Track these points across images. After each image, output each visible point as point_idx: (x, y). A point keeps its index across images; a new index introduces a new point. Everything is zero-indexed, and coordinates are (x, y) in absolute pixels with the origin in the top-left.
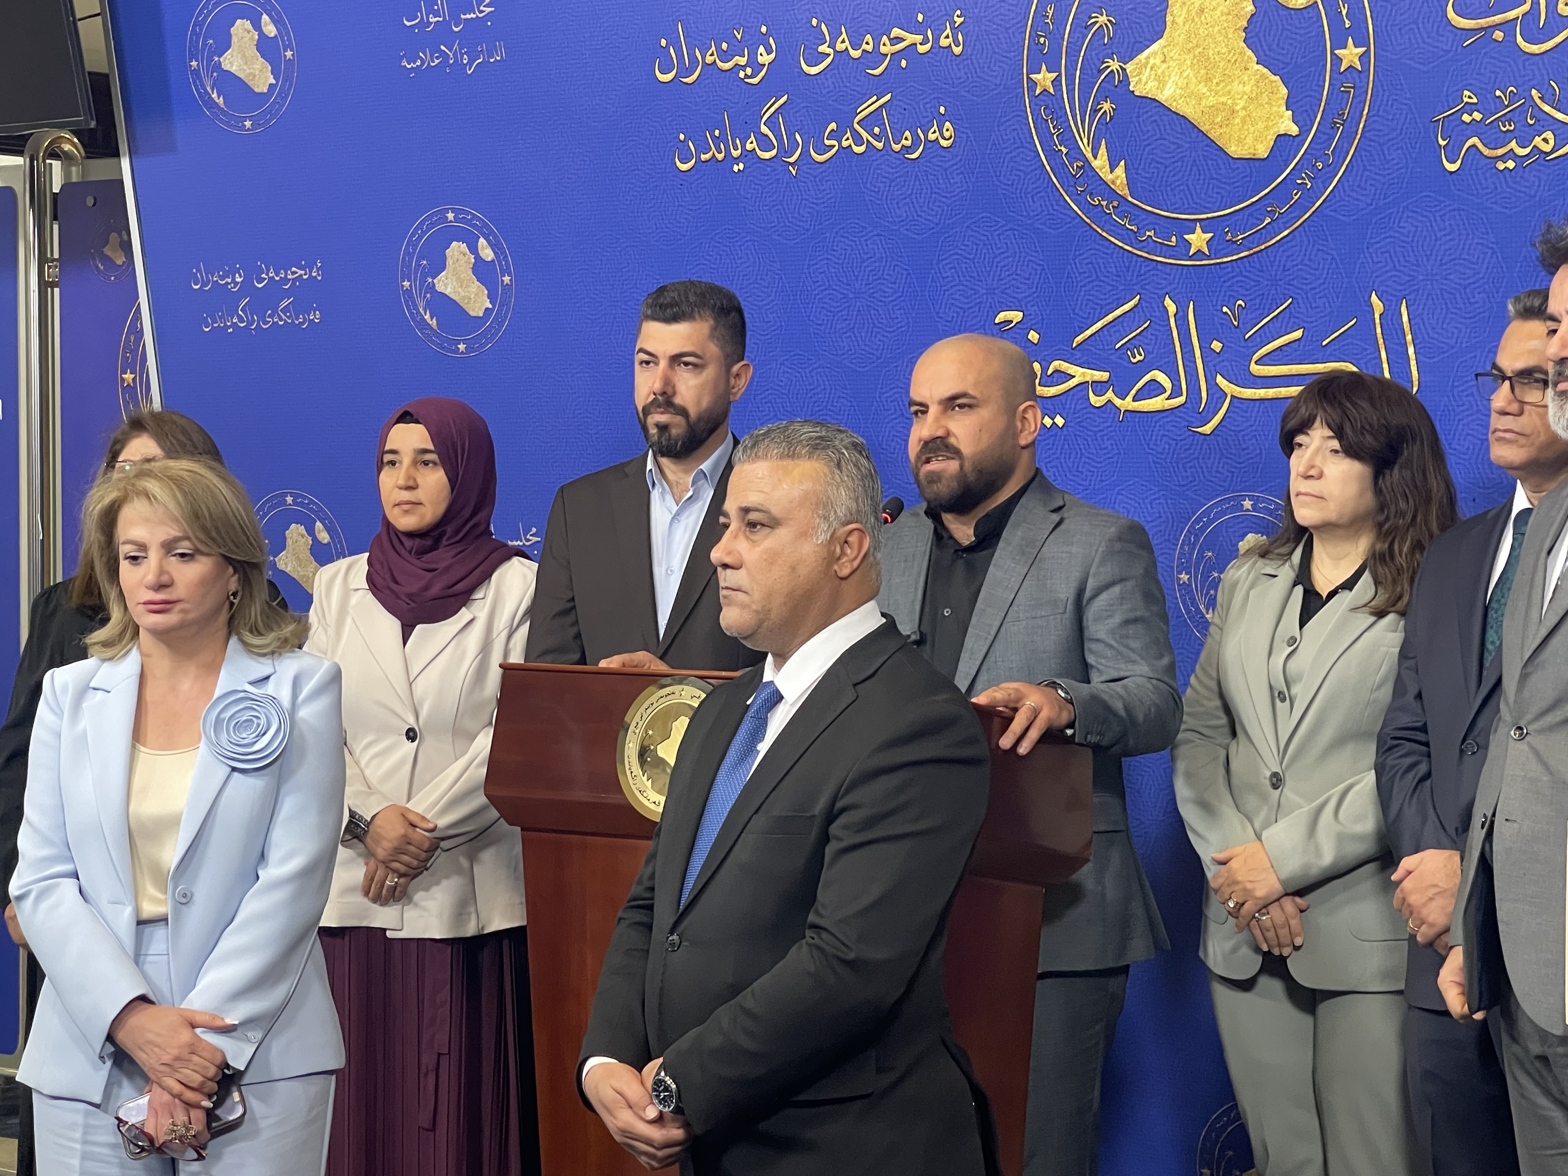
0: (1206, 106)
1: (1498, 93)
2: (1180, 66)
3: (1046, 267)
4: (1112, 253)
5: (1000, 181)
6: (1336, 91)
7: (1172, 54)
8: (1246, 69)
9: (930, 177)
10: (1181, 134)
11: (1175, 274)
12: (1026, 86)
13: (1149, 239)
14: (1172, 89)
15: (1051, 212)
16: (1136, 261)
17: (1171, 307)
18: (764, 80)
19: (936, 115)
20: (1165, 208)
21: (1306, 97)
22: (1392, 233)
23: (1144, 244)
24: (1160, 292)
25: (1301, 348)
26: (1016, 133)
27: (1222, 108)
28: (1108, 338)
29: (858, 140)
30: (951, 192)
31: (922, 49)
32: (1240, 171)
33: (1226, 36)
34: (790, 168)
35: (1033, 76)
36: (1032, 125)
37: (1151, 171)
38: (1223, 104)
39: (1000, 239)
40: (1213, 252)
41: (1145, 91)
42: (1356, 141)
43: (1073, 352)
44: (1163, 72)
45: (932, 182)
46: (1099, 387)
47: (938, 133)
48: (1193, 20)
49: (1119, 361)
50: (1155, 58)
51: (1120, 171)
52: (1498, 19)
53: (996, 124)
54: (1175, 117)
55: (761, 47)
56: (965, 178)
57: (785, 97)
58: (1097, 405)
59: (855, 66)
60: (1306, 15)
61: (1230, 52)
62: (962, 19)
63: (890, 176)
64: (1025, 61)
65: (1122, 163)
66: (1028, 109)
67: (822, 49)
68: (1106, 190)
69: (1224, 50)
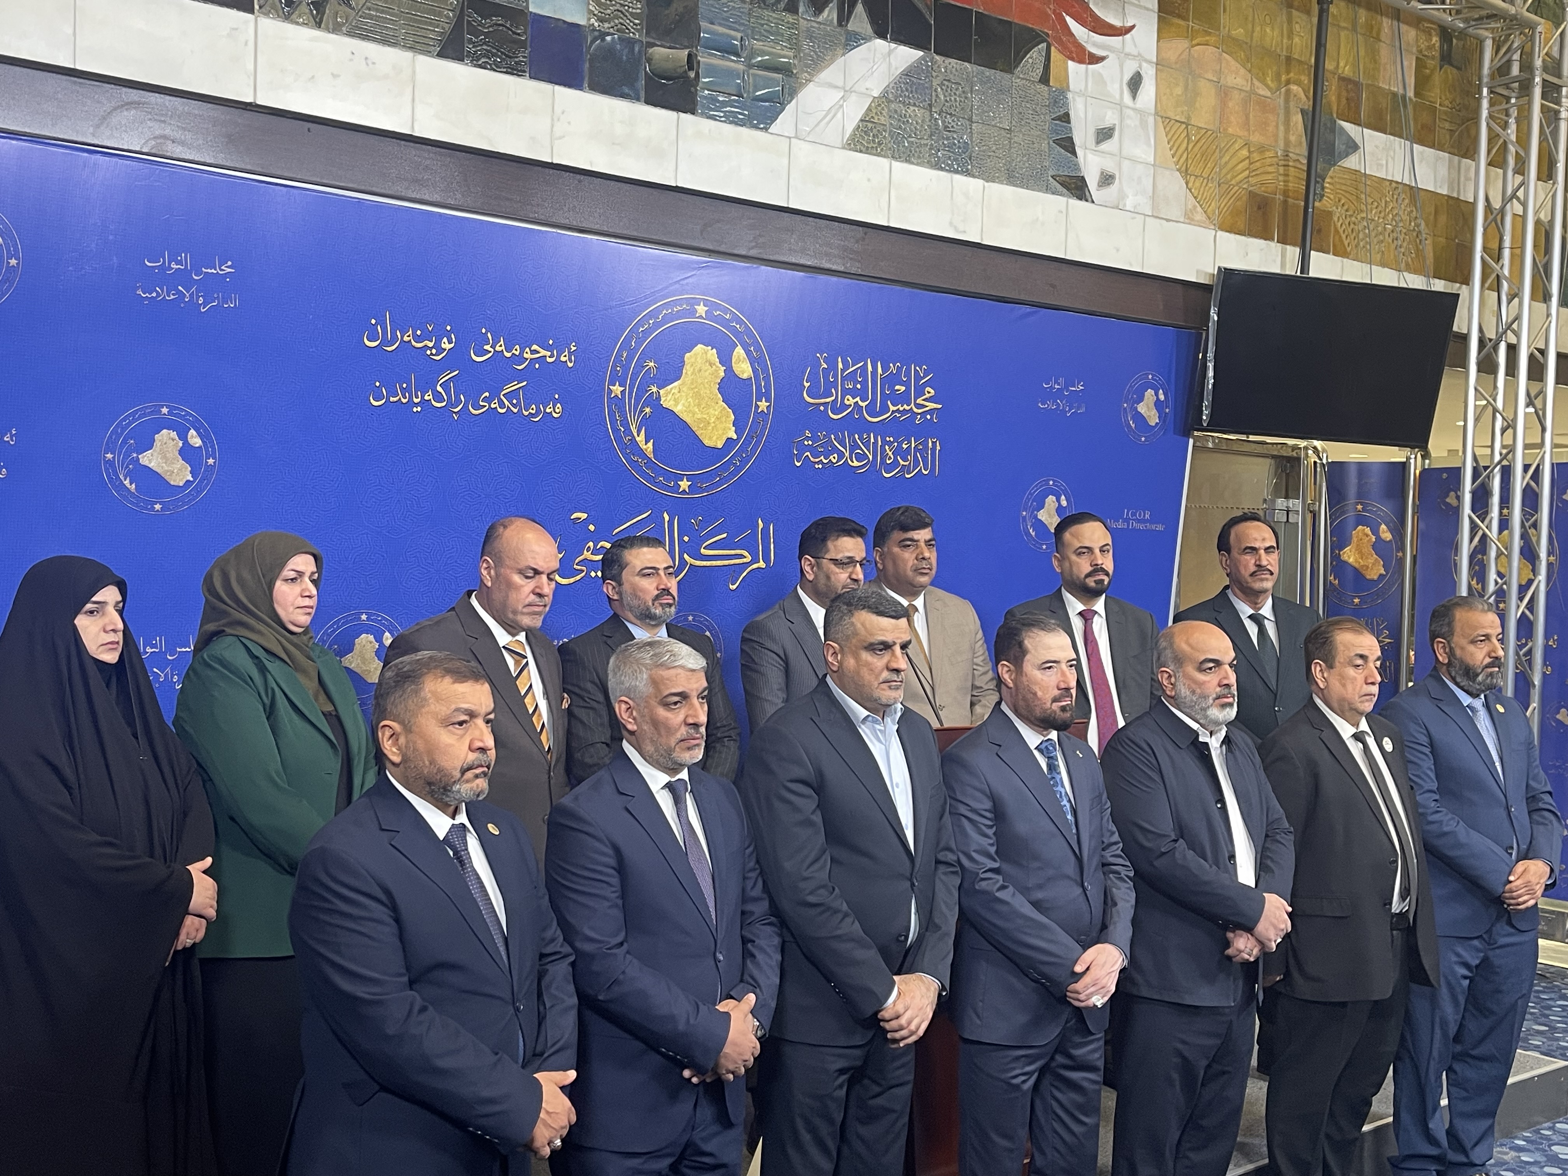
0: (696, 418)
1: (819, 434)
3: (604, 491)
4: (640, 486)
5: (585, 441)
6: (755, 420)
7: (684, 389)
8: (717, 403)
9: (544, 433)
10: (684, 431)
11: (671, 501)
12: (606, 391)
13: (662, 483)
14: (681, 407)
15: (612, 462)
16: (651, 492)
17: (667, 517)
18: (443, 360)
19: (552, 398)
20: (670, 466)
21: (742, 421)
23: (658, 483)
24: (662, 509)
25: (725, 542)
26: (597, 414)
27: (703, 420)
29: (502, 405)
30: (555, 443)
31: (550, 360)
32: (709, 452)
33: (710, 385)
34: (454, 415)
35: (611, 387)
36: (606, 413)
37: (666, 447)
38: (704, 418)
39: (580, 473)
40: (691, 492)
41: (668, 406)
42: (760, 447)
44: (678, 397)
45: (545, 436)
47: (552, 409)
48: (695, 374)
50: (675, 389)
51: (650, 444)
52: (823, 401)
53: (587, 409)
54: (681, 421)
55: (445, 338)
56: (564, 436)
57: (457, 372)
59: (506, 362)
60: (746, 383)
61: (711, 393)
62: (575, 348)
63: (520, 429)
64: (608, 378)
65: (652, 440)
66: (606, 404)
67: (486, 347)
68: (642, 453)
69: (709, 392)
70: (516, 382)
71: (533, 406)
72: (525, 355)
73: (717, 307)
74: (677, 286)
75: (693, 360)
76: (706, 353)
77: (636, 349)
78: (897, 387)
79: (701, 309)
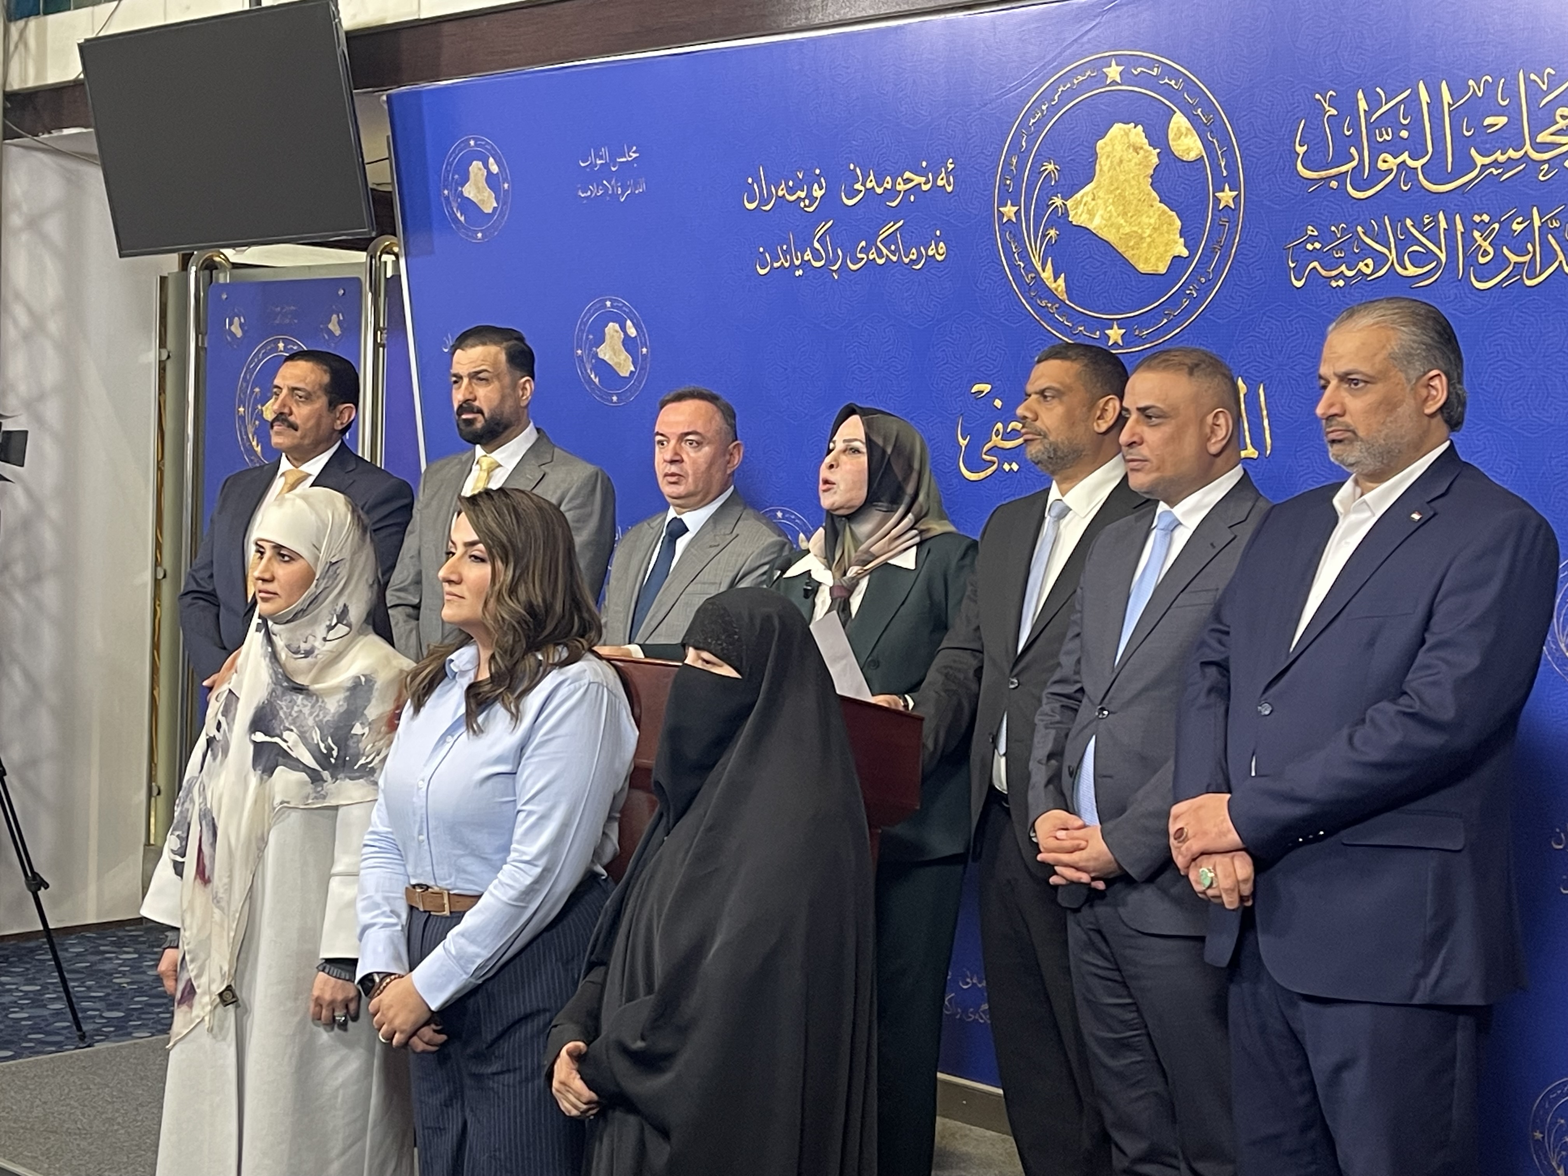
0: (1123, 234)
1: (1333, 228)
2: (1105, 202)
5: (977, 287)
6: (1216, 225)
7: (1100, 194)
8: (1152, 206)
9: (929, 283)
10: (1105, 254)
12: (996, 216)
13: (1081, 333)
14: (1099, 221)
15: (1013, 310)
18: (817, 209)
19: (933, 237)
20: (1091, 310)
21: (1194, 228)
26: (989, 251)
29: (880, 254)
30: (943, 294)
31: (925, 188)
32: (1145, 282)
33: (1138, 181)
34: (834, 274)
35: (1001, 209)
36: (1000, 246)
37: (1083, 282)
38: (1136, 232)
40: (1125, 344)
41: (1080, 222)
42: (1230, 263)
44: (1092, 207)
45: (930, 286)
47: (934, 251)
50: (1087, 197)
51: (1061, 281)
52: (1333, 171)
54: (1100, 241)
55: (816, 184)
56: (953, 284)
57: (832, 221)
59: (879, 199)
60: (1195, 167)
61: (1141, 193)
62: (953, 166)
63: (901, 282)
64: (996, 198)
65: (1063, 275)
66: (998, 234)
67: (857, 186)
68: (1051, 295)
69: (1137, 192)
70: (892, 223)
71: (914, 250)
72: (898, 188)
73: (1136, 61)
74: (1074, 47)
75: (1109, 149)
76: (1127, 134)
77: (1029, 150)
78: (1488, 121)
79: (1114, 72)
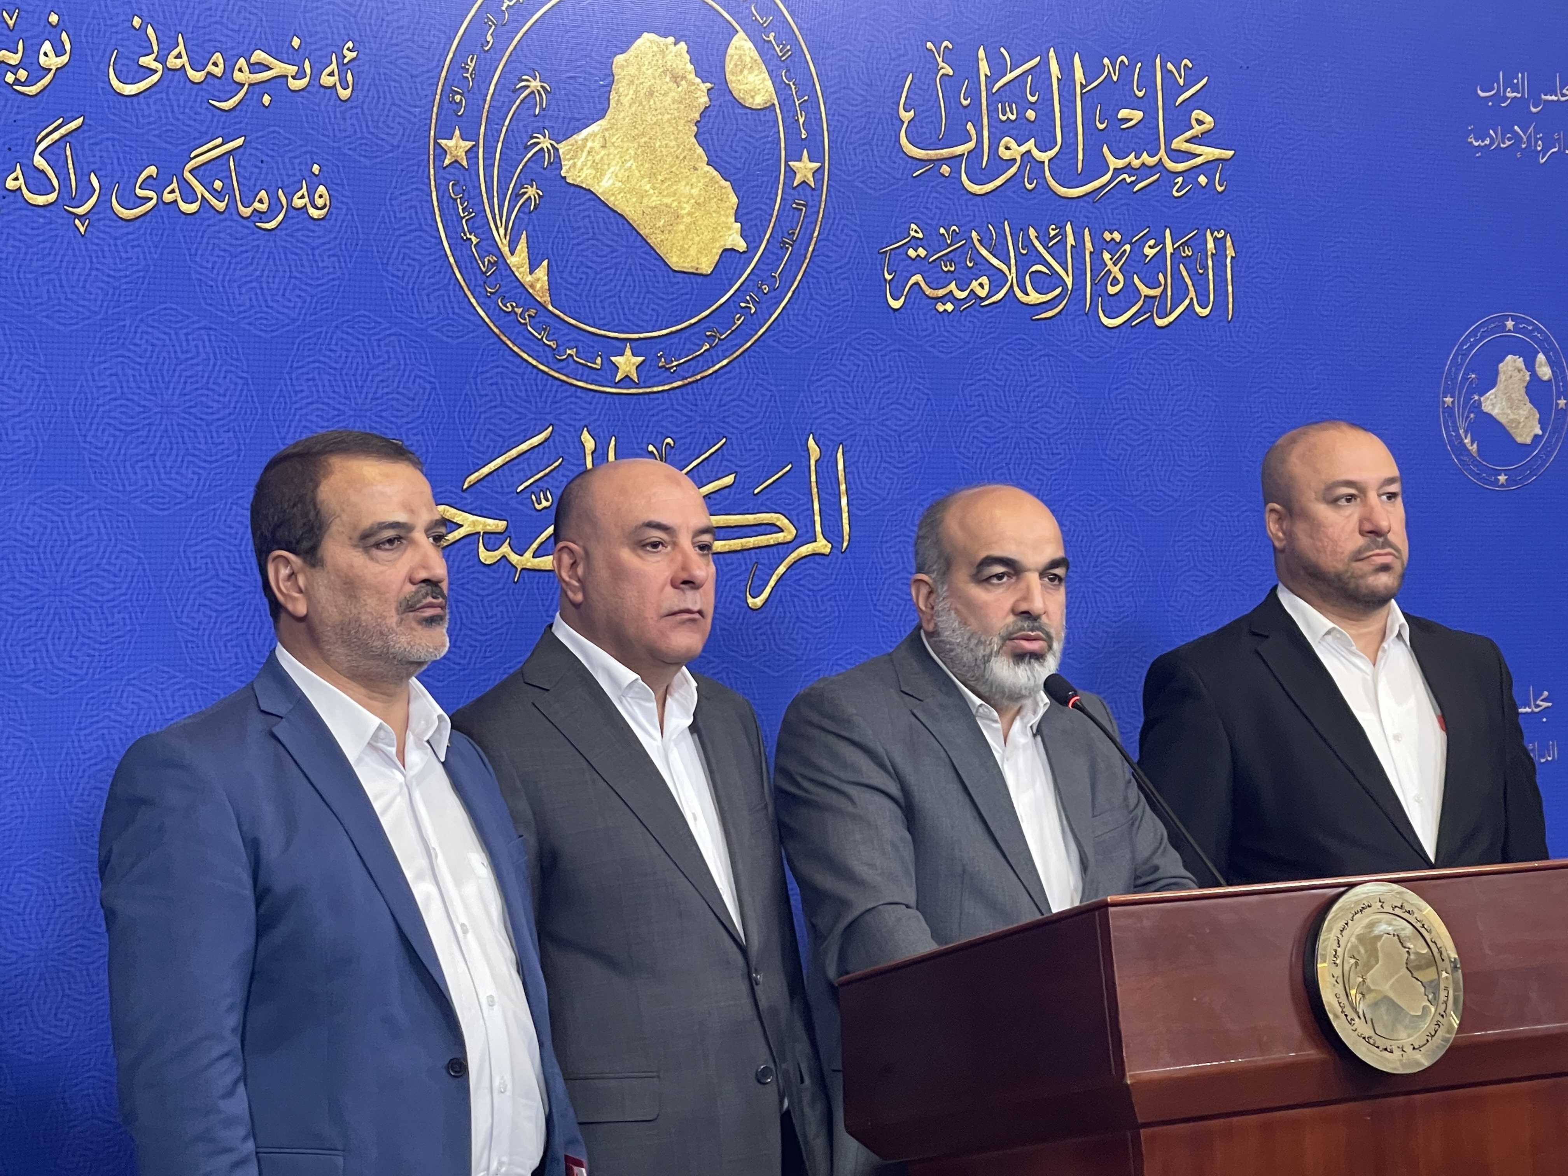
0: (648, 206)
1: (942, 231)
2: (622, 154)
3: (438, 386)
4: (524, 373)
5: (387, 271)
6: (788, 207)
7: (614, 139)
8: (696, 169)
9: (290, 256)
10: (618, 235)
11: (597, 403)
12: (432, 152)
13: (570, 359)
14: (611, 181)
15: (451, 315)
16: (552, 385)
17: (589, 443)
18: (46, 93)
19: (306, 174)
20: (591, 322)
21: (757, 209)
22: (835, 372)
23: (565, 362)
24: (578, 425)
25: (731, 497)
26: (413, 210)
27: (666, 210)
28: (510, 478)
29: (189, 195)
30: (318, 279)
31: (296, 85)
32: (681, 285)
34: (77, 222)
35: (443, 142)
36: (435, 203)
37: (579, 276)
38: (667, 206)
39: (379, 346)
40: (642, 380)
41: (579, 179)
42: (805, 265)
43: (464, 495)
44: (602, 158)
45: (293, 263)
46: (492, 540)
47: (307, 199)
48: (641, 103)
49: (520, 507)
50: (593, 141)
51: (541, 273)
52: (945, 152)
53: (388, 196)
54: (611, 214)
55: (47, 43)
56: (339, 262)
57: (81, 120)
58: (487, 562)
59: (194, 93)
60: (763, 119)
61: (679, 147)
62: (354, 54)
63: (232, 249)
64: (434, 121)
65: (545, 263)
66: (433, 183)
67: (144, 61)
68: (523, 294)
69: (673, 143)
70: (220, 140)
71: (263, 194)
72: (238, 76)
75: (632, 70)
76: (662, 51)
77: (497, 50)
78: (1123, 113)
